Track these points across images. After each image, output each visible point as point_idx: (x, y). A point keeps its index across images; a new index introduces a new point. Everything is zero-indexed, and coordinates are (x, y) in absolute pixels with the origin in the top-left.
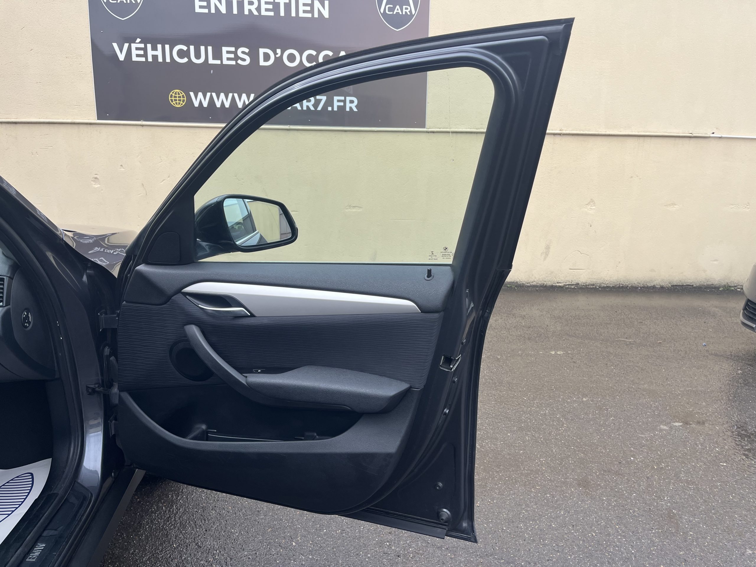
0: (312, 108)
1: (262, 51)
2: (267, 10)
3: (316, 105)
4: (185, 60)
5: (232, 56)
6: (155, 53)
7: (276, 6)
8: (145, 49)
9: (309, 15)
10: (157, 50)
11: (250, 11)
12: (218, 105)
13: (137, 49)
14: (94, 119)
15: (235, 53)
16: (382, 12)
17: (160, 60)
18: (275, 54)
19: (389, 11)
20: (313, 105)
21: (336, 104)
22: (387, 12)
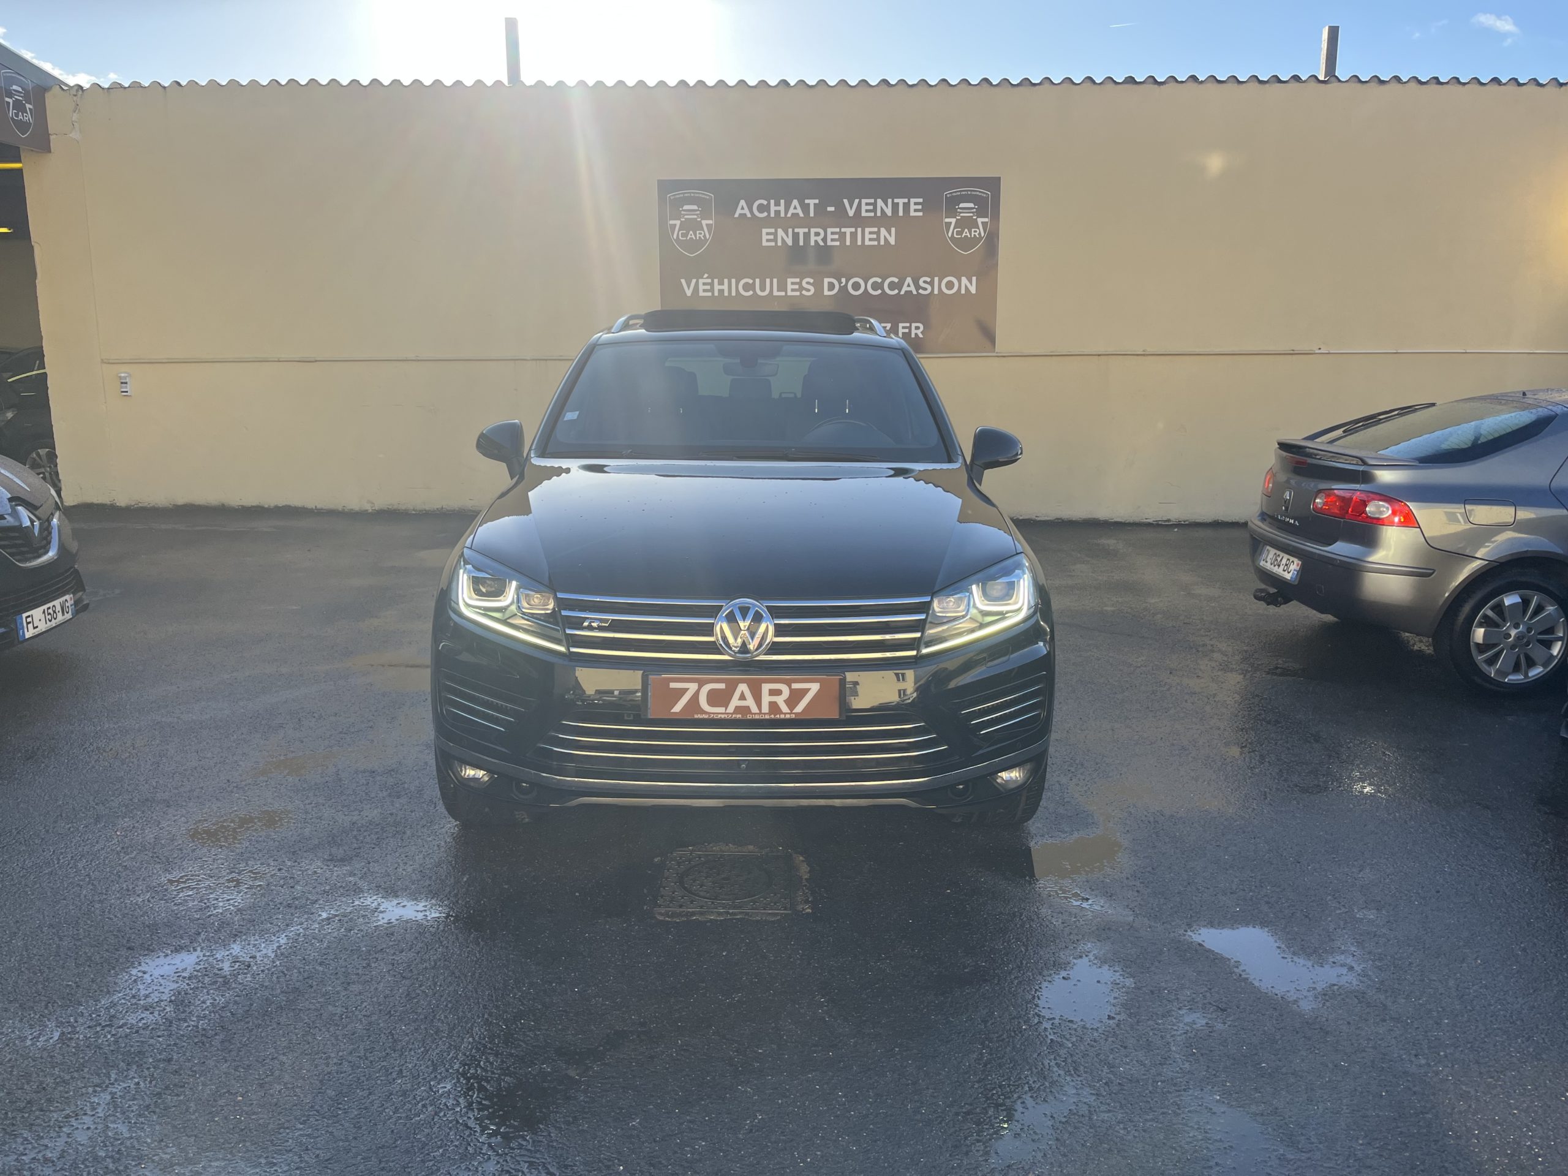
1: (826, 280)
2: (832, 240)
4: (751, 293)
5: (797, 287)
6: (721, 287)
7: (843, 236)
8: (712, 284)
9: (875, 243)
10: (723, 284)
11: (816, 241)
13: (704, 284)
15: (800, 284)
16: (950, 235)
17: (726, 294)
18: (840, 283)
19: (957, 235)
21: (901, 331)
22: (955, 236)
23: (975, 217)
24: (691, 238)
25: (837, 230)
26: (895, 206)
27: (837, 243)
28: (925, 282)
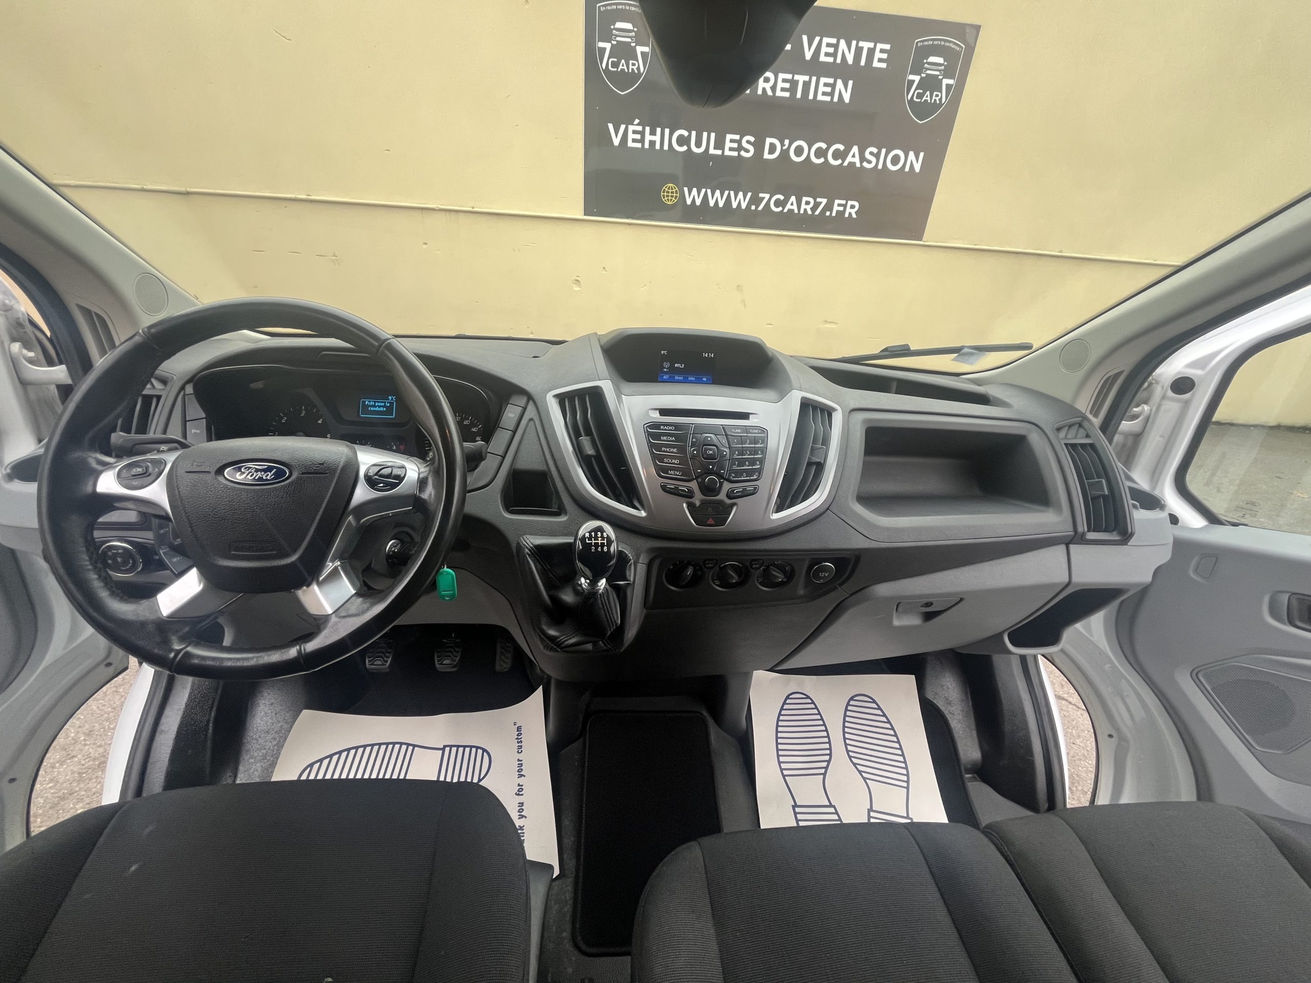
0: (810, 212)
1: (769, 141)
2: (783, 90)
3: (814, 209)
4: (685, 148)
5: (735, 145)
6: (653, 138)
7: (794, 83)
8: (642, 133)
9: (828, 99)
10: (655, 135)
11: (764, 89)
12: (712, 203)
13: (634, 132)
14: (578, 213)
15: (739, 142)
16: (909, 98)
17: (658, 147)
18: (782, 145)
19: (917, 98)
20: (811, 209)
21: (836, 208)
22: (915, 99)
23: (940, 77)
24: (623, 70)
25: (789, 76)
26: (859, 50)
27: (787, 94)
28: (871, 153)
